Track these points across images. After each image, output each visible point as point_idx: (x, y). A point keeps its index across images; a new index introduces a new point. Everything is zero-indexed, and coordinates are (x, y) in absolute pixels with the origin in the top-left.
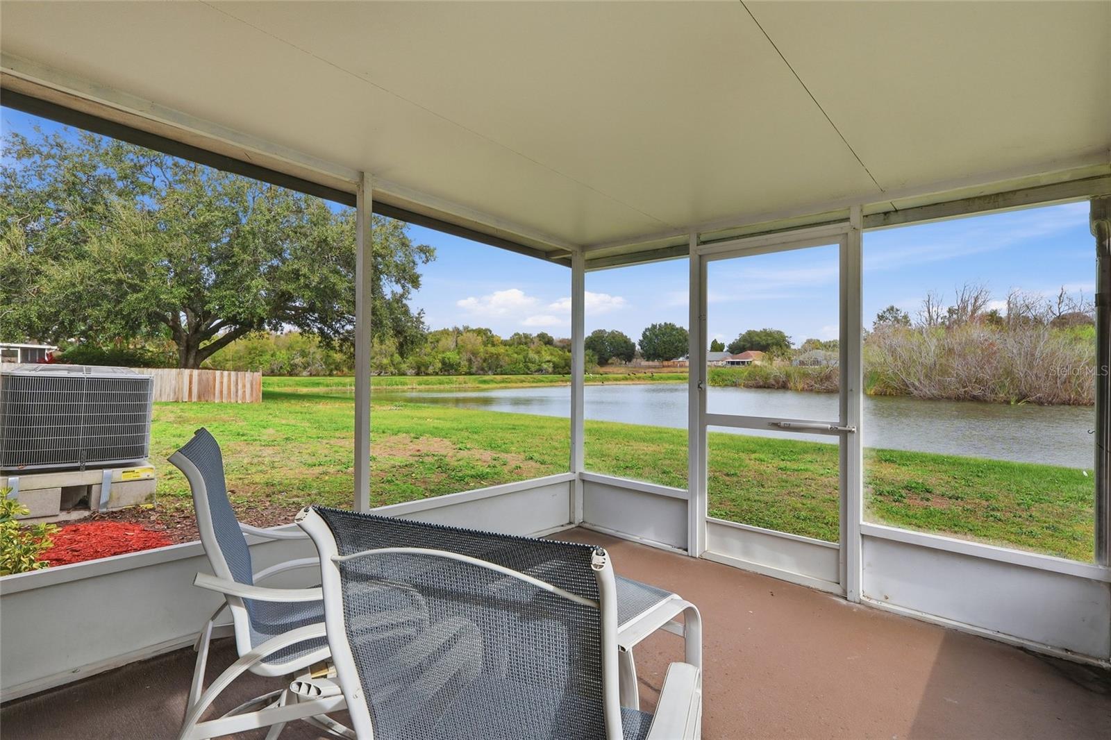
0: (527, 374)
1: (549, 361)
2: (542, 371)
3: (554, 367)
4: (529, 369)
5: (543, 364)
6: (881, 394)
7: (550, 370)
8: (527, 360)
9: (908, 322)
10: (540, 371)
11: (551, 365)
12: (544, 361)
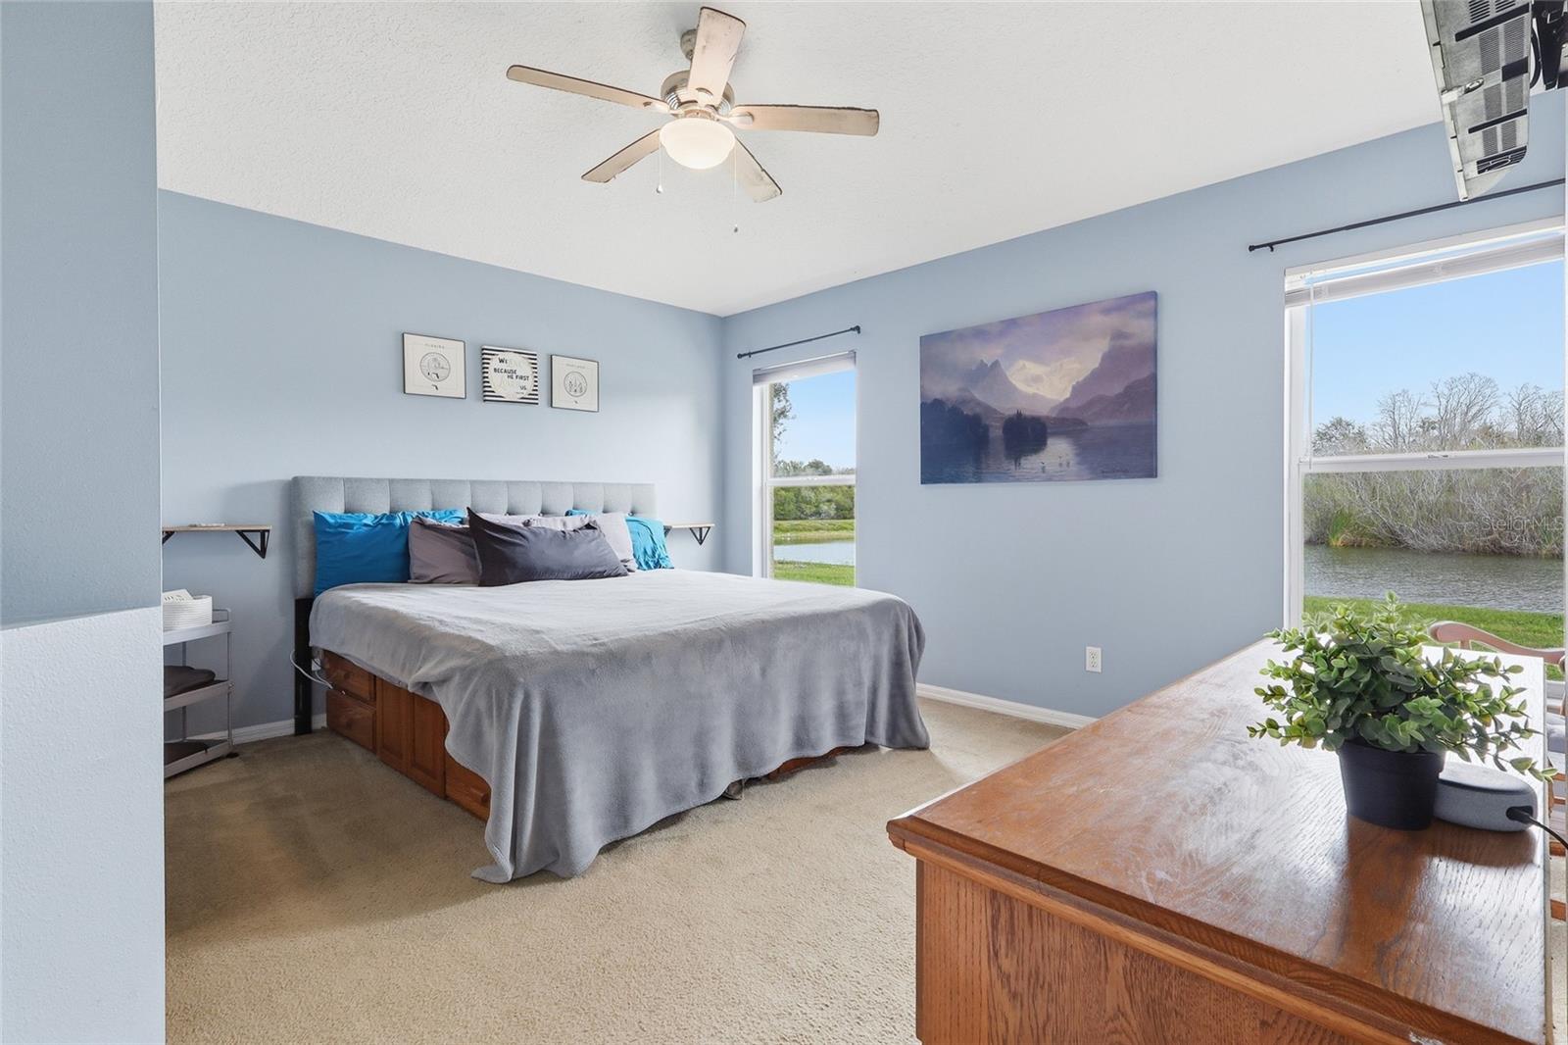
0: (801, 519)
1: (829, 501)
2: (820, 514)
3: (837, 509)
4: (802, 513)
5: (821, 505)
6: (1353, 546)
7: (833, 513)
8: (800, 499)
9: (1363, 441)
10: (818, 514)
11: (833, 506)
12: (824, 499)
